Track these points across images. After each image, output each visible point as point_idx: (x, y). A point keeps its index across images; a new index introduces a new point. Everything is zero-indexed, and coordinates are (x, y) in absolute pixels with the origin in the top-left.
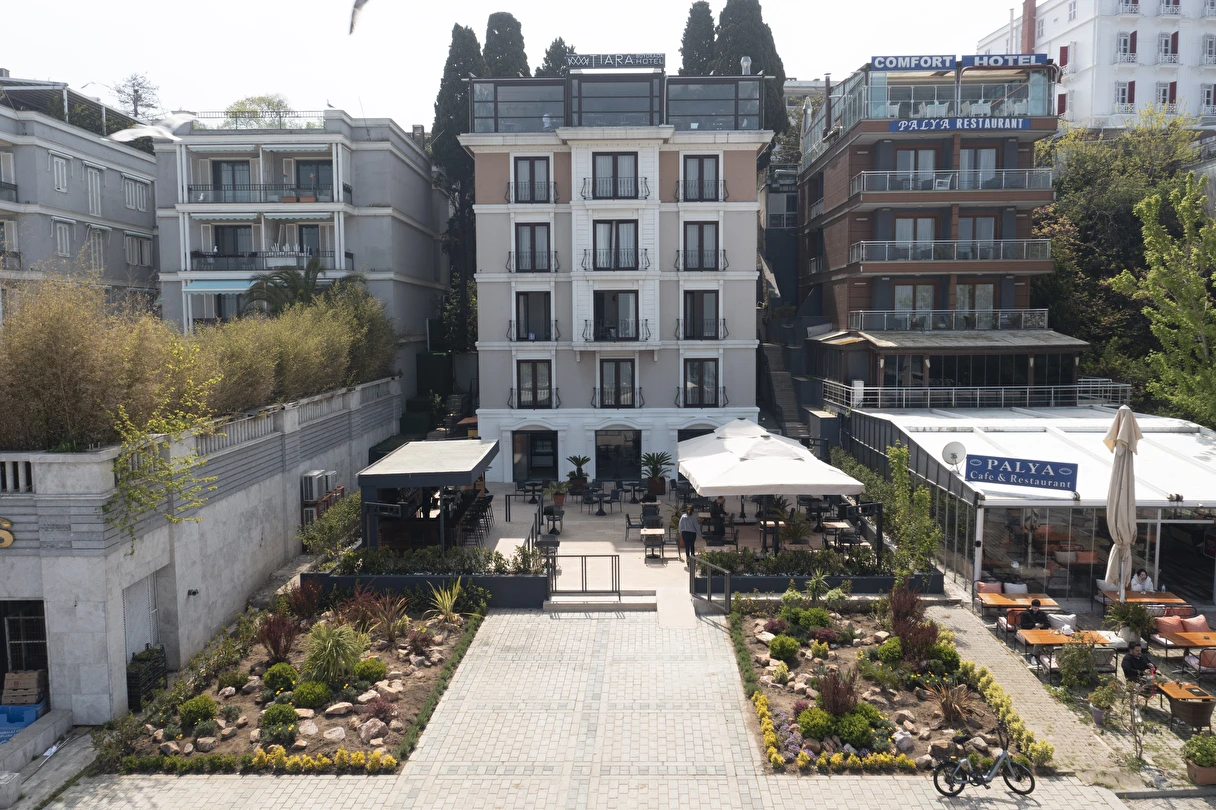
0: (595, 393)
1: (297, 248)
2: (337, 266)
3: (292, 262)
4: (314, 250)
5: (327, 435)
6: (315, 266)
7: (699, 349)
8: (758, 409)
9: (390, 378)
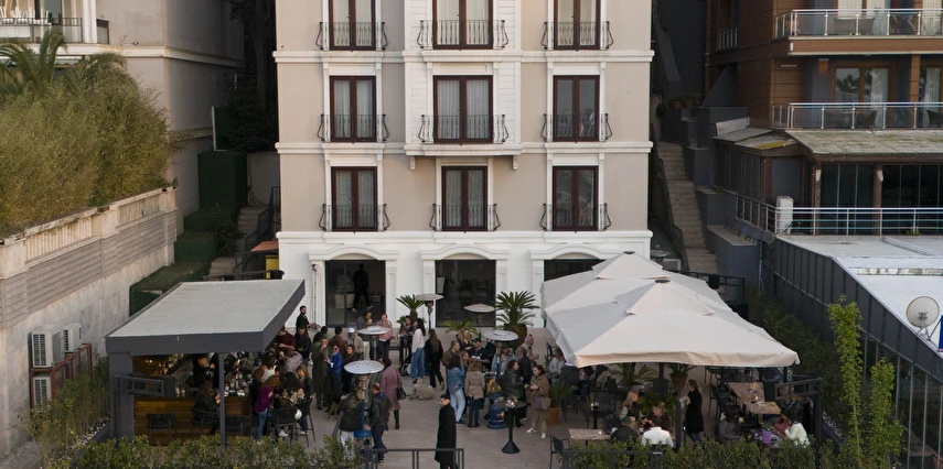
0: (435, 211)
1: (31, 13)
2: (87, 39)
3: (24, 33)
4: (55, 16)
5: (67, 274)
6: (56, 39)
7: (574, 154)
8: (650, 234)
9: (160, 190)
